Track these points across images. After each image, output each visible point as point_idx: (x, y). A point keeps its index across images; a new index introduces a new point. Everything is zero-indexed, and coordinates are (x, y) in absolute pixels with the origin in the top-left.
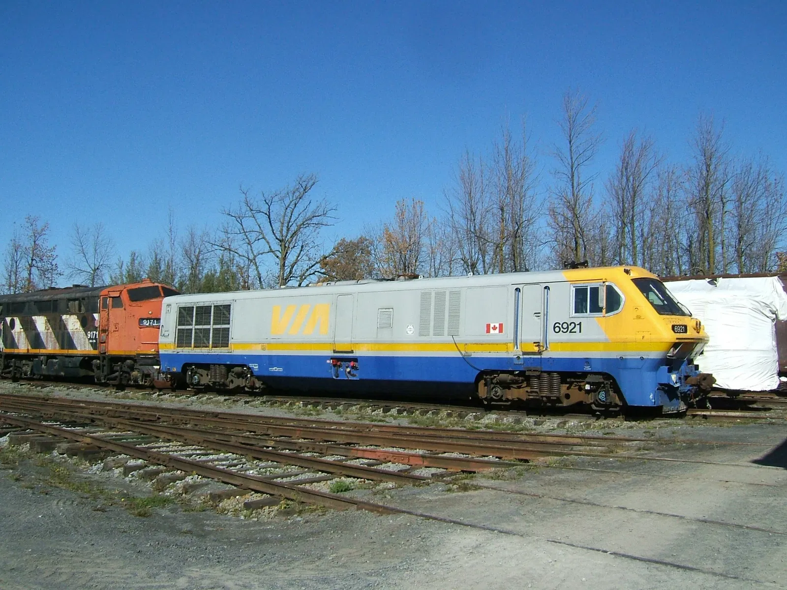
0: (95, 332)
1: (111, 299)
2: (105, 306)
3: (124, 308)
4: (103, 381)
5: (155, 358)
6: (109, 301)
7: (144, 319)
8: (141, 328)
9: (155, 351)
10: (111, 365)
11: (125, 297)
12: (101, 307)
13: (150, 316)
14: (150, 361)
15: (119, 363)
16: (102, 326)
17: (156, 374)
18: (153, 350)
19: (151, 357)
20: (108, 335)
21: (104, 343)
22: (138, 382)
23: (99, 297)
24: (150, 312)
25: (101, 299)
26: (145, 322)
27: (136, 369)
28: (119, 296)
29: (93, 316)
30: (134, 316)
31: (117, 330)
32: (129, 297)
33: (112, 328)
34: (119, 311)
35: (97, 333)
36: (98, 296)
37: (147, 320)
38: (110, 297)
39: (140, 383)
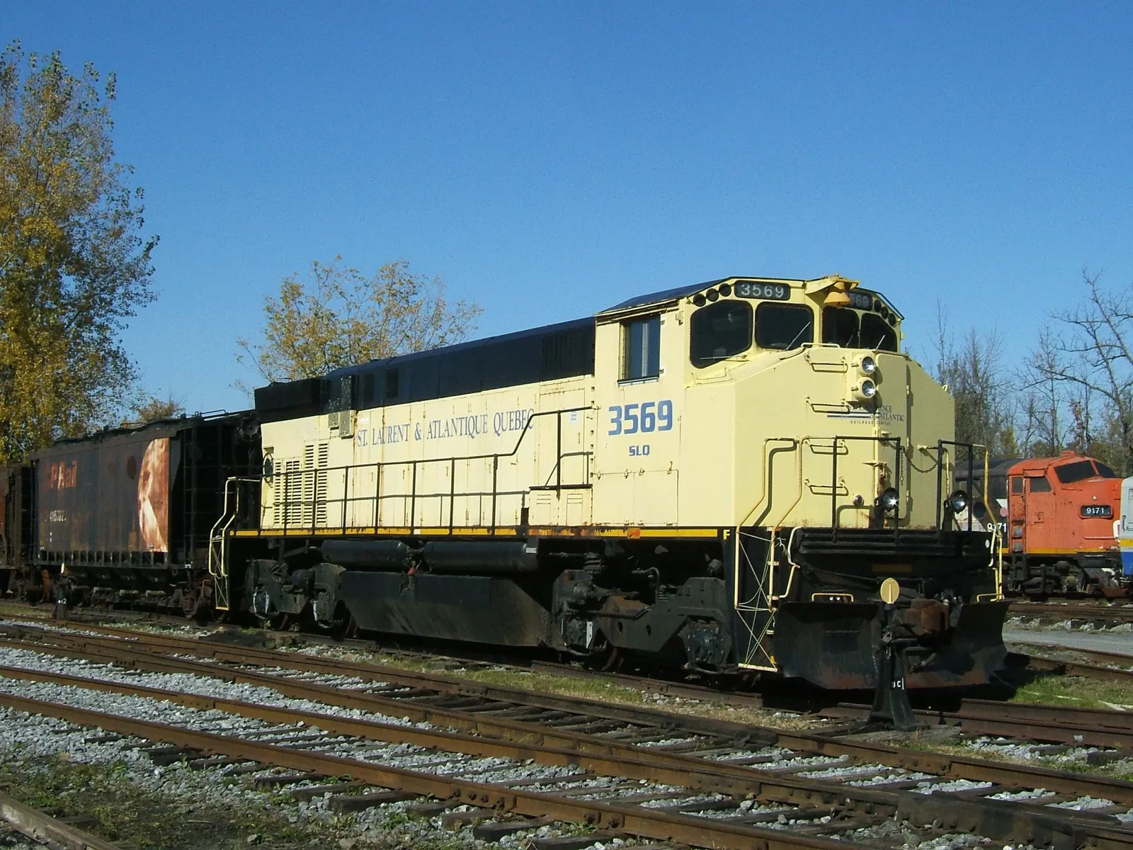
0: (1001, 524)
1: (1029, 479)
2: (1018, 488)
3: (1052, 491)
4: (1011, 590)
5: (1104, 557)
6: (1026, 483)
7: (1087, 507)
8: (1083, 519)
9: (1104, 548)
10: (1028, 568)
11: (1052, 477)
12: (1010, 490)
13: (1095, 503)
14: (1098, 562)
15: (1042, 565)
16: (1014, 515)
17: (1106, 579)
18: (1102, 547)
19: (1101, 557)
20: (1025, 528)
21: (1020, 538)
22: (1076, 590)
23: (1006, 477)
24: (1094, 498)
25: (1011, 480)
26: (1089, 511)
27: (1071, 572)
28: (1044, 477)
29: (997, 502)
30: (1071, 502)
31: (1041, 520)
32: (1059, 477)
33: (1031, 518)
34: (1042, 496)
35: (1005, 525)
36: (1004, 476)
37: (1092, 508)
38: (1025, 477)
39: (1080, 591)
